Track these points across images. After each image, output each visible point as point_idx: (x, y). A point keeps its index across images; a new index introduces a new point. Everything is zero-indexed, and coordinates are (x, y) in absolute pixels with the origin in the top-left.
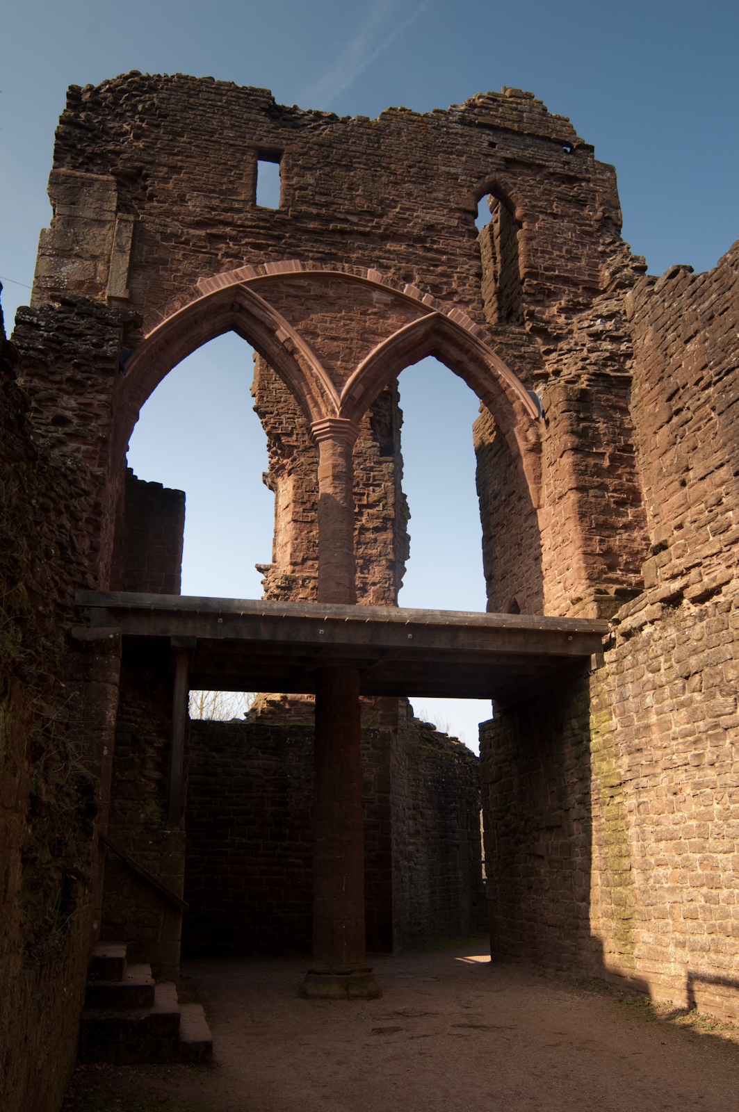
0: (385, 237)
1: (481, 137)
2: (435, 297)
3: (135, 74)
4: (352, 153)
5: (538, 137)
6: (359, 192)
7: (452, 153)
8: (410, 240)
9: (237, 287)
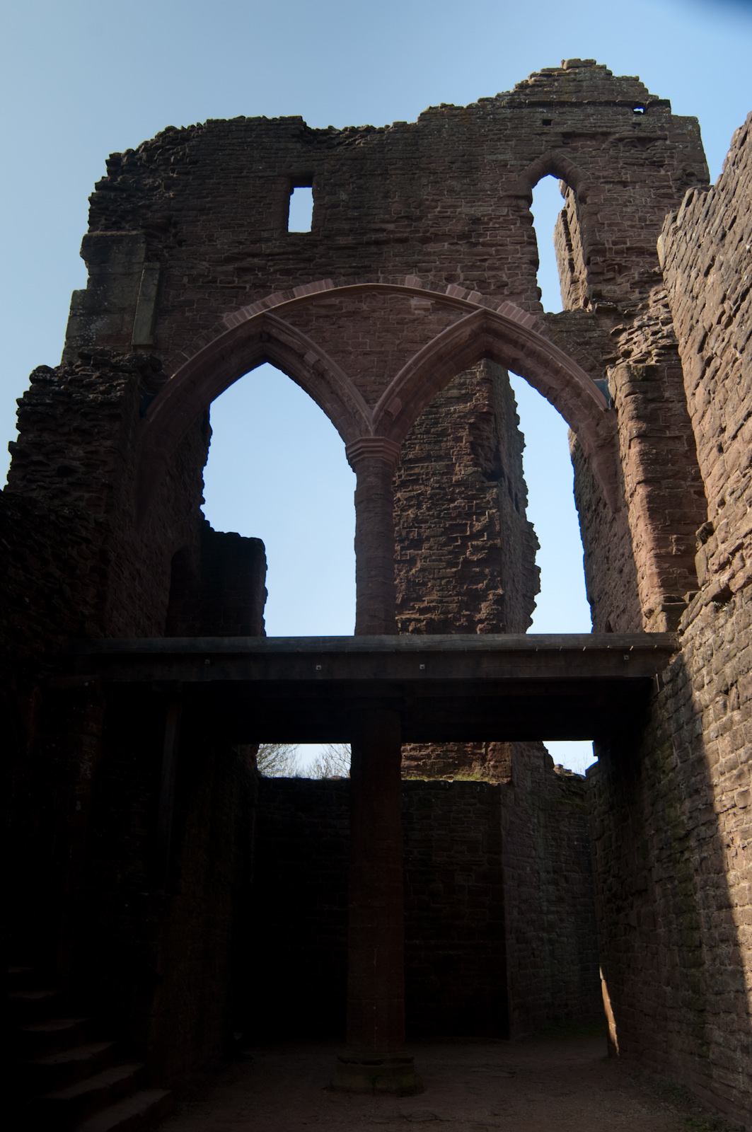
0: (425, 240)
1: (534, 116)
2: (483, 294)
3: (170, 129)
4: (387, 161)
5: (601, 104)
6: (397, 199)
7: (499, 139)
8: (453, 238)
9: (263, 315)
